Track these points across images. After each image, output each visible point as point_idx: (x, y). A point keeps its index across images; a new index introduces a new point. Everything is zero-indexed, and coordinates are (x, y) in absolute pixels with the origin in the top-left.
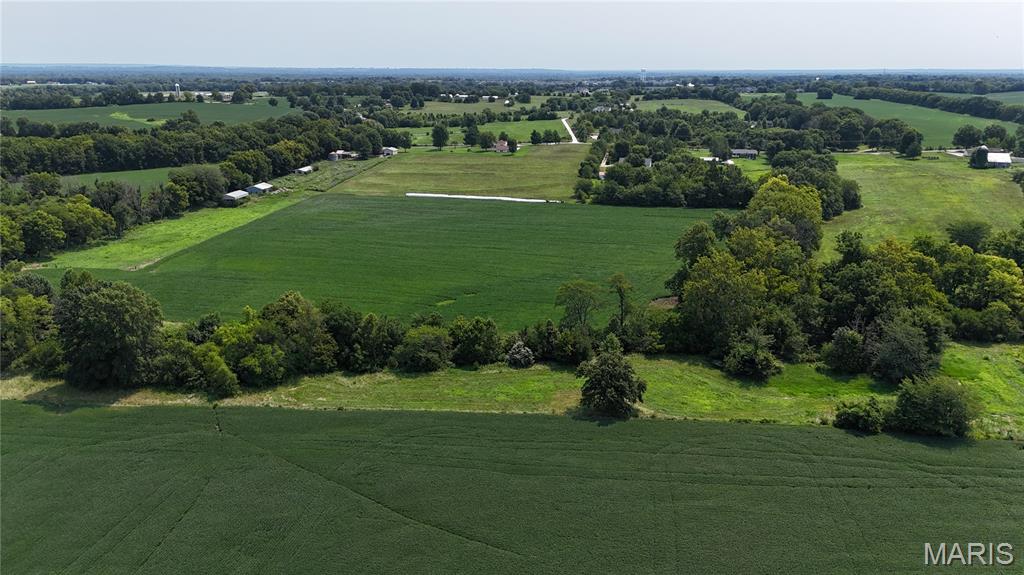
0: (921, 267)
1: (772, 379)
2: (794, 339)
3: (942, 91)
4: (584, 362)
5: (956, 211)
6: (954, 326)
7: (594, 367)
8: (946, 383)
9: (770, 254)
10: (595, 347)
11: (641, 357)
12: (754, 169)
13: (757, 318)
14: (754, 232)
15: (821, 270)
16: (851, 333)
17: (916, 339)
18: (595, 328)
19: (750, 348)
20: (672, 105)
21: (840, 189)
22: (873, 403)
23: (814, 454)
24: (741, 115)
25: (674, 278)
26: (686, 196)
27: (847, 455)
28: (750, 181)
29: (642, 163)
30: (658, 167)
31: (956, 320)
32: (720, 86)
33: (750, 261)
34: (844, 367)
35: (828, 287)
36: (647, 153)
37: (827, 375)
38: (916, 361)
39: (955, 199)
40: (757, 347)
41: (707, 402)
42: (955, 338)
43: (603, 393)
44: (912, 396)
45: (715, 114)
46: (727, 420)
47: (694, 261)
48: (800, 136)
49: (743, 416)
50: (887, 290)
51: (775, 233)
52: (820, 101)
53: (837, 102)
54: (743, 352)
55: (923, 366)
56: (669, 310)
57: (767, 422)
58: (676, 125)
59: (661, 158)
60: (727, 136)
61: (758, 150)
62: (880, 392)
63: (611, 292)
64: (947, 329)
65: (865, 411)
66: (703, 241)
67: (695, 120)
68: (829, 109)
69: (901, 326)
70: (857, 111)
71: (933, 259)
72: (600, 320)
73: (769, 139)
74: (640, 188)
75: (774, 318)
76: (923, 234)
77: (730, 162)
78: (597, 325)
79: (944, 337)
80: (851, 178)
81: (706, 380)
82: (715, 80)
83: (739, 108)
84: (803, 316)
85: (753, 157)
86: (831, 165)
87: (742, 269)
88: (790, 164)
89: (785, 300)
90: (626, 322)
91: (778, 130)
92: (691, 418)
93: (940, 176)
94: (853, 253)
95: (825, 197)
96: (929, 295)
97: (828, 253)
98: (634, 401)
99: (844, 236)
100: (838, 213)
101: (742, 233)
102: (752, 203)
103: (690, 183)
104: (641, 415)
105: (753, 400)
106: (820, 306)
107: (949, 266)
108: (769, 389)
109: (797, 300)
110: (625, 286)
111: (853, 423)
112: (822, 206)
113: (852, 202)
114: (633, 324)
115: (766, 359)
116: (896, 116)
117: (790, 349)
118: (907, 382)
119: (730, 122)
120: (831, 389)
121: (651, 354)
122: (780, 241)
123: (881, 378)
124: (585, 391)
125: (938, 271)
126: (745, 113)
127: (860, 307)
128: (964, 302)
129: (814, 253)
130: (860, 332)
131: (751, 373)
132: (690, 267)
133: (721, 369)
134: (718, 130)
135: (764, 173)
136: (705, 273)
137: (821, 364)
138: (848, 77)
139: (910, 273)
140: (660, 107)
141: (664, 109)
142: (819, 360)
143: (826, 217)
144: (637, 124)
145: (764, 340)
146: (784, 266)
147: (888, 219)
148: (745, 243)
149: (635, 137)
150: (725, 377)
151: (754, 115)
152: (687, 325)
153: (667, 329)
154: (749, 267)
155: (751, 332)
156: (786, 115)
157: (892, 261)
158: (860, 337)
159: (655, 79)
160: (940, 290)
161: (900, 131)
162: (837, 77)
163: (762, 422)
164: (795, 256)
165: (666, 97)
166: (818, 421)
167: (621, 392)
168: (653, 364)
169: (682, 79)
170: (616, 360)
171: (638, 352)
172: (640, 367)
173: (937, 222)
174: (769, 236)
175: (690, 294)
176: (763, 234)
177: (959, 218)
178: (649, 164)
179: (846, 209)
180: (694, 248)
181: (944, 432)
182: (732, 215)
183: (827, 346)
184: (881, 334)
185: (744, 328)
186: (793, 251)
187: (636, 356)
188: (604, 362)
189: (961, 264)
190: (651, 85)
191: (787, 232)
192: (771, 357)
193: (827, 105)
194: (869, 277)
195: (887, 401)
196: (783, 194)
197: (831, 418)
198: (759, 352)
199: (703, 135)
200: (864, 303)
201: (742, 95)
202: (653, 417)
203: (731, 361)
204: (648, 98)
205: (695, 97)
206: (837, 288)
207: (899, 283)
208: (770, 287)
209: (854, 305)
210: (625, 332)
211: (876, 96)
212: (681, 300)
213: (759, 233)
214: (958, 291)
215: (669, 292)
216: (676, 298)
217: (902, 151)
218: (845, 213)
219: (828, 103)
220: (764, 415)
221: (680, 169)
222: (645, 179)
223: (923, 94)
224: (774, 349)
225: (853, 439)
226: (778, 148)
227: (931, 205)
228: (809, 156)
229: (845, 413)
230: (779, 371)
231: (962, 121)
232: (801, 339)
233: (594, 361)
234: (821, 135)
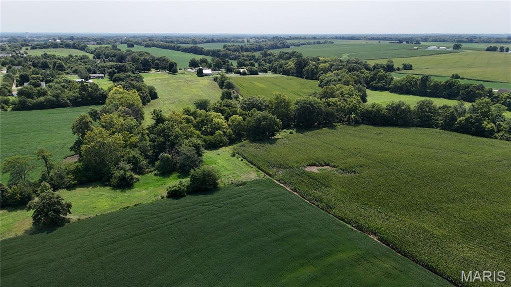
0: (188, 121)
1: (135, 185)
2: (141, 163)
3: (180, 43)
4: (30, 202)
5: (196, 95)
6: (205, 144)
7: (38, 203)
8: (207, 168)
9: (122, 125)
10: (35, 192)
11: (65, 191)
12: (104, 84)
13: (123, 157)
14: (112, 115)
15: (148, 129)
16: (166, 155)
17: (191, 151)
18: (32, 181)
19: (122, 172)
20: (50, 52)
21: (147, 90)
22: (181, 183)
23: (161, 213)
24: (91, 56)
25: (74, 145)
26: (70, 101)
27: (175, 209)
28: (103, 90)
29: (39, 85)
30: (50, 87)
31: (205, 141)
32: (75, 41)
33: (113, 129)
34: (166, 171)
35: (152, 136)
36: (41, 79)
37: (160, 176)
38: (194, 161)
39: (195, 90)
40: (125, 171)
41: (106, 204)
42: (207, 149)
43: (46, 215)
44: (195, 176)
45: (76, 56)
46: (118, 209)
47: (83, 135)
48: (123, 66)
49: (125, 205)
50: (177, 133)
51: (122, 115)
52: (129, 48)
53: (136, 49)
54: (119, 175)
55: (197, 163)
56: (76, 162)
57: (138, 205)
58: (55, 63)
59: (50, 81)
60: (86, 68)
61: (104, 74)
62: (183, 178)
63: (39, 159)
64: (203, 145)
65: (179, 187)
66: (87, 123)
67: (66, 60)
68: (134, 52)
69: (185, 147)
70: (147, 53)
71: (192, 117)
72: (34, 176)
73: (108, 68)
74: (42, 99)
75: (131, 155)
76: (186, 107)
77: (91, 81)
78: (33, 179)
79: (202, 149)
80: (151, 85)
81: (103, 193)
82: (72, 38)
83: (89, 53)
84: (143, 151)
85: (102, 78)
86: (140, 79)
87: (110, 134)
88: (122, 80)
89: (134, 146)
90: (51, 174)
91: (112, 63)
92: (100, 214)
93: (187, 81)
94: (159, 120)
95: (141, 94)
96: (193, 133)
97: (148, 121)
98: (66, 215)
99: (154, 112)
100: (149, 101)
101: (106, 116)
102: (107, 101)
103: (71, 93)
104: (71, 221)
105: (128, 196)
106: (150, 145)
107: (198, 119)
108: (135, 189)
109: (140, 145)
110: (47, 154)
111: (174, 194)
112: (141, 99)
113: (154, 96)
114: (56, 174)
115: (131, 175)
116: (164, 55)
117: (141, 168)
118: (192, 171)
119: (86, 60)
120: (162, 182)
121: (70, 188)
122: (125, 118)
123: (182, 172)
124: (34, 218)
125: (194, 122)
126: (92, 55)
127: (167, 143)
128: (206, 133)
129: (142, 122)
130: (169, 154)
131: (125, 184)
132: (82, 138)
133: (110, 186)
134: (80, 65)
135: (110, 85)
136: (92, 139)
137: (156, 172)
138: (139, 37)
139: (184, 124)
140: (43, 53)
141: (45, 54)
142: (155, 170)
143: (144, 104)
144: (30, 63)
145: (128, 167)
146: (130, 129)
147: (170, 102)
148: (109, 121)
149: (31, 70)
150: (113, 189)
151: (98, 56)
152: (87, 168)
153: (76, 172)
154: (113, 133)
155: (121, 164)
156: (114, 56)
157: (176, 121)
158: (170, 156)
159: (35, 37)
160: (197, 130)
161: (167, 62)
162: (134, 37)
163: (135, 206)
164: (134, 124)
165: (45, 48)
166: (160, 198)
167: (57, 212)
168: (73, 192)
169: (52, 38)
170: (51, 195)
171: (62, 188)
172: (65, 195)
173: (190, 101)
174: (119, 116)
175: (86, 151)
176: (116, 116)
177: (198, 98)
178: (43, 85)
179: (152, 99)
180: (82, 128)
181: (209, 188)
182: (98, 108)
183: (157, 163)
184: (178, 153)
185: (117, 163)
186: (132, 122)
187: (61, 191)
188: (44, 198)
189: (202, 118)
190: (34, 41)
191: (127, 113)
192: (133, 174)
193: (133, 51)
194: (168, 128)
195: (186, 181)
196: (121, 95)
197: (165, 195)
198: (127, 173)
199: (72, 68)
200: (169, 141)
201: (88, 46)
202: (79, 219)
203: (114, 181)
204: (33, 48)
205: (62, 47)
206: (156, 136)
207: (181, 129)
208: (126, 141)
209: (165, 142)
210: (52, 179)
211: (154, 46)
212: (81, 156)
213: (115, 115)
214: (203, 129)
215: (73, 153)
216: (78, 155)
217: (170, 71)
218: (152, 101)
219: (132, 49)
220: (135, 202)
221: (63, 87)
222: (44, 93)
223: (173, 45)
224: (133, 170)
225: (176, 201)
226: (114, 73)
227: (186, 94)
228: (130, 76)
229: (171, 191)
230: (138, 180)
231: (191, 56)
232: (145, 162)
233: (37, 199)
234: (133, 65)
